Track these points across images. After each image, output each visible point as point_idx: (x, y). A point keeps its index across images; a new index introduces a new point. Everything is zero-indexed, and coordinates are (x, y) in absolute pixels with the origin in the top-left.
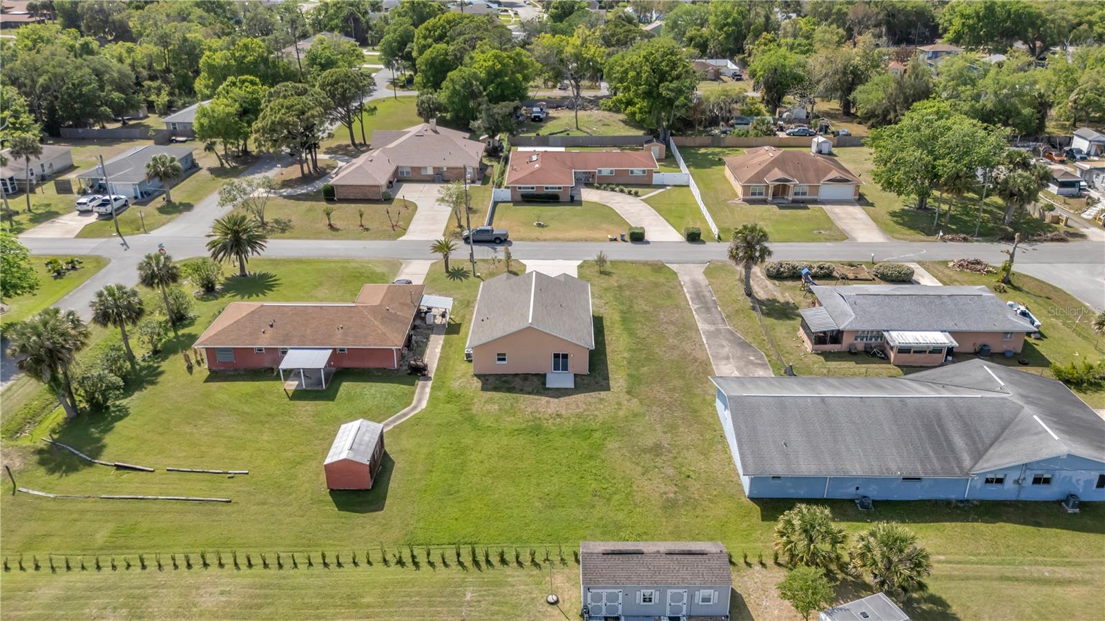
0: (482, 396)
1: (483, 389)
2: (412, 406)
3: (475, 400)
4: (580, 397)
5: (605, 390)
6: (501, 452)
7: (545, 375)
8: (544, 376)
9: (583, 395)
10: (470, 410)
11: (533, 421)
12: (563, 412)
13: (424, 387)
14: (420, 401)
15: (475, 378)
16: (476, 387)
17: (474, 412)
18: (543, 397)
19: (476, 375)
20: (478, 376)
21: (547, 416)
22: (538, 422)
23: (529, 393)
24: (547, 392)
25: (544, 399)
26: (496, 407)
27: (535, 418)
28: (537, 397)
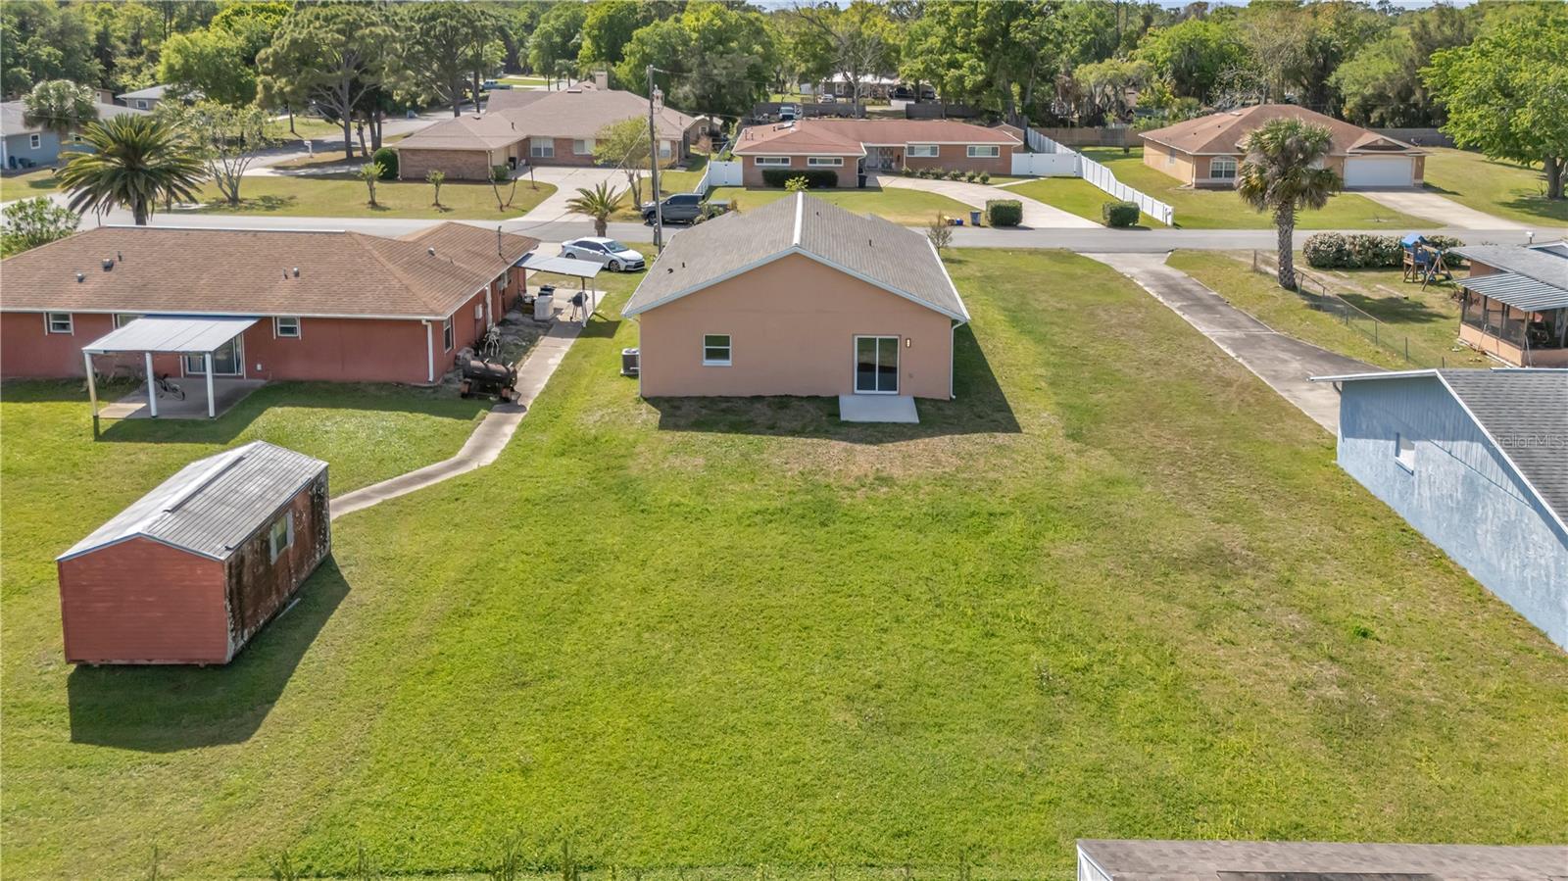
0: (661, 440)
1: (663, 426)
2: (453, 460)
3: (641, 448)
4: (942, 443)
5: (1006, 430)
6: (710, 566)
7: (837, 398)
8: (835, 400)
9: (947, 438)
10: (621, 468)
11: (807, 492)
12: (897, 472)
13: (499, 424)
14: (479, 450)
15: (645, 405)
16: (645, 423)
17: (634, 472)
18: (833, 442)
19: (646, 399)
20: (653, 401)
21: (849, 482)
22: (823, 494)
23: (793, 433)
24: (844, 430)
25: (837, 447)
26: (700, 461)
27: (817, 486)
28: (815, 440)
